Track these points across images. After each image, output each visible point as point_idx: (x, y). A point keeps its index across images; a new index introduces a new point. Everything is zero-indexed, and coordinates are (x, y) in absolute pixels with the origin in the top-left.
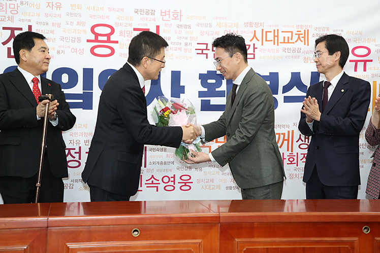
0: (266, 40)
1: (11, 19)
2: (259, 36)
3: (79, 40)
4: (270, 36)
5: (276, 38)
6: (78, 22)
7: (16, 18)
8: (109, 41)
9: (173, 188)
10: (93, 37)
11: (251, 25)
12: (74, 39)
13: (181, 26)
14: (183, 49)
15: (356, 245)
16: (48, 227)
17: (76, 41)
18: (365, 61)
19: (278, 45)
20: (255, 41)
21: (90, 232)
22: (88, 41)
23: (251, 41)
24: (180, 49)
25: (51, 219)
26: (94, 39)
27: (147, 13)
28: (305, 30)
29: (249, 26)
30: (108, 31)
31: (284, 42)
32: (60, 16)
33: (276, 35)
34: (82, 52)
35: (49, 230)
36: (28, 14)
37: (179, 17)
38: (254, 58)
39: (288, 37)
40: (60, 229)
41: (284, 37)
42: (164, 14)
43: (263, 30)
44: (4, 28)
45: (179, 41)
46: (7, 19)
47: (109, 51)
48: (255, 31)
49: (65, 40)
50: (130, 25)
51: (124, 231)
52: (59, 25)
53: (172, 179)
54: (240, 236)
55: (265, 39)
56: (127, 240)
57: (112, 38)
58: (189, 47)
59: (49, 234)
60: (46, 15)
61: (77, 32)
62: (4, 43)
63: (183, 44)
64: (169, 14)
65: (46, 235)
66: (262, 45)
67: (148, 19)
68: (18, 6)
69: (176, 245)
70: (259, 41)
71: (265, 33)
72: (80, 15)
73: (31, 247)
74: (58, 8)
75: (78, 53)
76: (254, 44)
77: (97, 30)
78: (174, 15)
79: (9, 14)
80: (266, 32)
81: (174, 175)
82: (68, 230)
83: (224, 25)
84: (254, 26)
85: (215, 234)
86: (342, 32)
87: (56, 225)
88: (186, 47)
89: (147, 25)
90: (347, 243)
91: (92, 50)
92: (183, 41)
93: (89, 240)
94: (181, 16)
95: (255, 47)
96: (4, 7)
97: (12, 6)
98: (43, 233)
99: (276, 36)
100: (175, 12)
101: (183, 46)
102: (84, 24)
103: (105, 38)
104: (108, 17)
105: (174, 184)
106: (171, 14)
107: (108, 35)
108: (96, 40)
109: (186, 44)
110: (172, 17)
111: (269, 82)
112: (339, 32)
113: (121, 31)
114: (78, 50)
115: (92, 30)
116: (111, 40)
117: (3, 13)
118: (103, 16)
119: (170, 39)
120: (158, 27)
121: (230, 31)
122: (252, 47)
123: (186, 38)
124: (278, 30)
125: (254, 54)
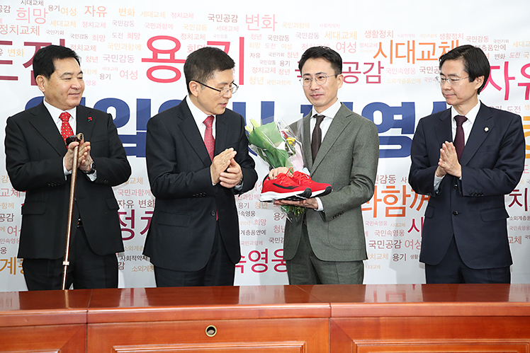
0: (397, 57)
1: (36, 31)
2: (386, 50)
3: (131, 59)
4: (403, 50)
5: (411, 53)
6: (129, 34)
7: (43, 29)
8: (173, 60)
9: (264, 268)
10: (150, 55)
11: (375, 35)
12: (123, 58)
13: (276, 37)
14: (277, 71)
15: (529, 349)
16: (87, 323)
17: (127, 61)
19: (414, 63)
20: (380, 57)
22: (144, 60)
23: (374, 57)
24: (274, 70)
25: (91, 311)
26: (152, 57)
27: (227, 20)
28: (453, 41)
29: (372, 36)
30: (172, 45)
31: (423, 59)
32: (104, 25)
33: (411, 48)
34: (134, 76)
35: (89, 328)
36: (59, 23)
37: (271, 25)
38: (379, 82)
39: (429, 52)
40: (105, 326)
41: (423, 52)
42: (250, 21)
43: (392, 41)
44: (26, 44)
45: (272, 58)
46: (30, 30)
47: (172, 75)
48: (380, 43)
49: (111, 60)
50: (203, 37)
51: (195, 328)
52: (103, 38)
53: (264, 256)
54: (360, 337)
55: (394, 54)
56: (199, 341)
57: (178, 56)
58: (286, 67)
59: (89, 334)
60: (85, 24)
61: (128, 48)
62: (26, 65)
63: (278, 63)
64: (258, 21)
65: (85, 335)
66: (391, 63)
67: (228, 28)
68: (45, 13)
70: (386, 57)
71: (395, 46)
72: (132, 24)
73: (65, 352)
74: (102, 15)
75: (129, 77)
76: (379, 62)
77: (156, 44)
78: (265, 23)
79: (33, 24)
80: (397, 44)
81: (266, 250)
82: (116, 327)
83: (336, 35)
84: (379, 36)
85: (324, 334)
86: (506, 44)
87: (99, 320)
88: (282, 68)
89: (226, 37)
91: (149, 74)
92: (278, 59)
93: (146, 342)
94: (274, 23)
95: (381, 66)
96: (27, 13)
97: (37, 13)
98: (80, 332)
99: (411, 50)
100: (266, 18)
101: (278, 66)
102: (137, 36)
103: (167, 56)
104: (171, 26)
105: (266, 262)
106: (261, 21)
107: (172, 52)
108: (155, 59)
109: (282, 63)
110: (261, 24)
111: (401, 116)
112: (503, 44)
113: (190, 46)
114: (129, 73)
115: (149, 45)
116: (176, 58)
117: (25, 23)
118: (164, 25)
119: (258, 55)
120: (242, 40)
121: (344, 44)
122: (376, 66)
123: (282, 55)
124: (414, 41)
125: (379, 77)
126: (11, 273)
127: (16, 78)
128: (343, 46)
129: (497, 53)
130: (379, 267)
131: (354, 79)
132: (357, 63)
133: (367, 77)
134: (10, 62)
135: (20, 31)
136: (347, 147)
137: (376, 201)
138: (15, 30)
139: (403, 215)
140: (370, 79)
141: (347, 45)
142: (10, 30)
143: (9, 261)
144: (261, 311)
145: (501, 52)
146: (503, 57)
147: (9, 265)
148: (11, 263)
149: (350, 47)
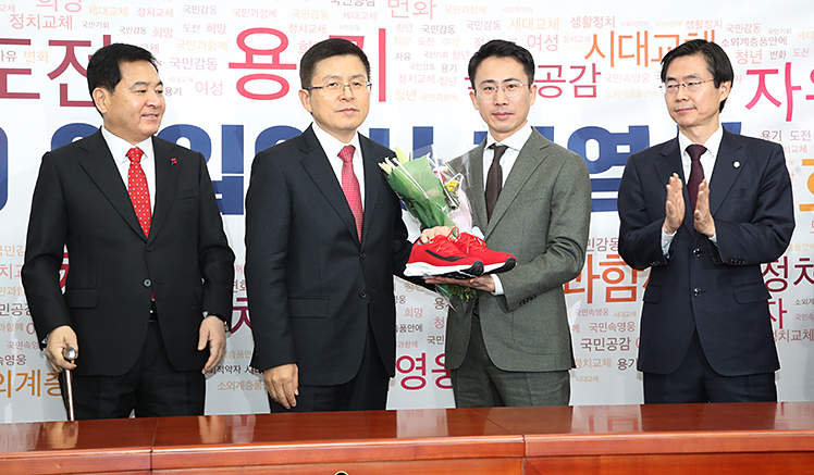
0: (621, 56)
1: (67, 22)
2: (604, 46)
3: (212, 65)
4: (630, 47)
5: (642, 50)
6: (209, 26)
7: (78, 19)
8: (276, 65)
9: (421, 383)
10: (241, 57)
11: (587, 25)
12: (201, 63)
13: (434, 28)
14: (437, 80)
16: (151, 470)
17: (206, 66)
19: (645, 66)
20: (595, 57)
22: (232, 65)
23: (586, 57)
24: (432, 79)
25: (158, 451)
26: (244, 61)
27: (359, 2)
28: (706, 32)
29: (582, 25)
30: (275, 42)
32: (170, 12)
33: (642, 42)
34: (218, 89)
36: (102, 11)
37: (428, 10)
38: (594, 96)
40: (179, 472)
41: (660, 48)
42: (394, 4)
43: (612, 33)
44: (52, 43)
45: (429, 61)
46: (58, 22)
47: (276, 87)
48: (595, 36)
49: (181, 65)
50: (323, 28)
52: (168, 32)
53: (419, 364)
55: (617, 52)
57: (284, 58)
58: (450, 74)
60: (141, 12)
61: (207, 47)
62: (53, 75)
63: (438, 67)
64: (407, 4)
66: (612, 66)
67: (361, 15)
70: (604, 56)
71: (617, 41)
72: (214, 11)
75: (210, 91)
76: (594, 65)
77: (250, 41)
78: (418, 6)
79: (62, 12)
80: (621, 37)
81: (424, 355)
83: (527, 23)
84: (593, 25)
86: (787, 35)
87: (170, 464)
88: (444, 75)
89: (358, 29)
91: (240, 85)
92: (438, 62)
94: (432, 6)
95: (597, 71)
99: (642, 46)
101: (438, 72)
102: (221, 29)
103: (268, 59)
104: (273, 13)
105: (424, 374)
106: (411, 3)
107: (275, 53)
108: (249, 64)
109: (445, 68)
110: (412, 9)
111: (628, 147)
112: (782, 35)
113: (302, 44)
114: (210, 85)
115: (241, 40)
116: (281, 62)
117: (50, 11)
118: (262, 11)
119: (408, 58)
120: (382, 32)
121: (540, 38)
122: (589, 71)
123: (445, 55)
124: (646, 32)
125: (594, 87)
126: (33, 394)
127: (36, 96)
128: (538, 41)
129: (774, 49)
130: (596, 379)
131: (556, 92)
132: (560, 67)
133: (576, 87)
134: (28, 72)
135: (43, 24)
136: (542, 195)
137: (591, 277)
138: (35, 21)
139: (634, 298)
140: (581, 91)
141: (544, 39)
142: (26, 21)
143: (30, 375)
144: (417, 448)
145: (780, 47)
146: (782, 55)
147: (30, 382)
148: (33, 378)
149: (549, 43)
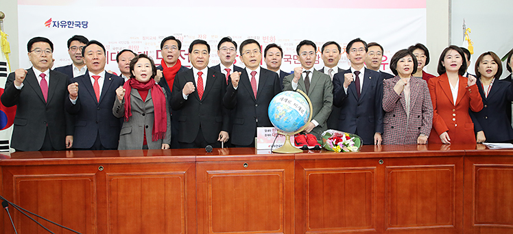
15: (375, 171)
16: (196, 161)
18: (384, 64)
21: (219, 164)
25: (197, 157)
35: (196, 163)
51: (239, 164)
54: (307, 167)
59: (197, 166)
65: (195, 166)
69: (269, 172)
73: (187, 172)
85: (292, 165)
87: (200, 160)
90: (370, 169)
93: (219, 169)
98: (193, 165)
100: (271, 37)
